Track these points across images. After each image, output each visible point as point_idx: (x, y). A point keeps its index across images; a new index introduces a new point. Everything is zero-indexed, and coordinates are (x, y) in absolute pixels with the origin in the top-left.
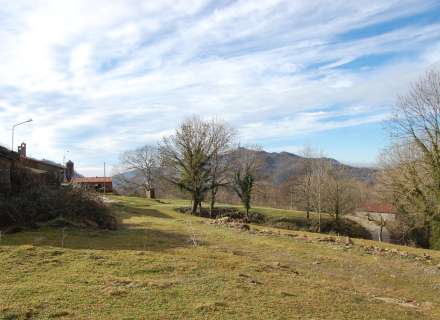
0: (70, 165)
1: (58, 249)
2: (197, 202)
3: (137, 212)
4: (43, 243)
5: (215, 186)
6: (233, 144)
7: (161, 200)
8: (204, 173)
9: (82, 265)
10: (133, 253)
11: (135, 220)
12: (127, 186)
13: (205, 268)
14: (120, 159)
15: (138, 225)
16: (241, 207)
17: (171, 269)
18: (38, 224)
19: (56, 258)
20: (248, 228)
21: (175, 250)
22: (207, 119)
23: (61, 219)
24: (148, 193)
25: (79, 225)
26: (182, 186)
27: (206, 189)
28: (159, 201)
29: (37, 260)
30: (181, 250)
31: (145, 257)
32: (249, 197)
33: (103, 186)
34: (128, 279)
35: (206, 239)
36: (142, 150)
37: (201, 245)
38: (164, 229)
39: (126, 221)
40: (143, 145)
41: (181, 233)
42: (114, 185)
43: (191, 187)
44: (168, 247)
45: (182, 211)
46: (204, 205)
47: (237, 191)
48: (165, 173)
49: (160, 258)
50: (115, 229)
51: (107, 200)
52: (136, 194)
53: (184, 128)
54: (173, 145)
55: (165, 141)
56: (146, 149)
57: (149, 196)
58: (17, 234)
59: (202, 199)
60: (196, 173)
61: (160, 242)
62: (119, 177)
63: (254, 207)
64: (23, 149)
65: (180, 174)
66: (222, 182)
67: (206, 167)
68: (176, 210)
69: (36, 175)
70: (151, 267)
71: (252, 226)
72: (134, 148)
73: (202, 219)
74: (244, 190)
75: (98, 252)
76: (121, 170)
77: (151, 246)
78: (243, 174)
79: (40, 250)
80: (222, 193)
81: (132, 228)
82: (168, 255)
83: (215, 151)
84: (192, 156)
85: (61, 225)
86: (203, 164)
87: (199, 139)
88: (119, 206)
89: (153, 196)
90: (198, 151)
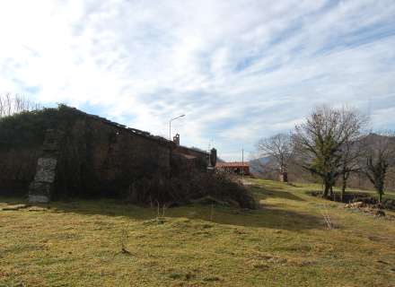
0: (214, 151)
1: (208, 223)
2: (328, 186)
3: (272, 194)
4: (195, 217)
5: (345, 171)
6: (364, 131)
7: (294, 184)
8: (335, 159)
9: (227, 238)
10: (271, 231)
11: (270, 201)
12: (263, 170)
13: (341, 250)
14: (255, 146)
15: (274, 206)
16: (374, 193)
17: (308, 249)
18: (192, 201)
19: (207, 230)
20: (383, 214)
21: (311, 231)
22: (337, 107)
23: (209, 197)
24: (281, 177)
25: (223, 203)
26: (313, 171)
27: (337, 174)
28: (291, 185)
29: (192, 231)
30: (316, 231)
31: (282, 236)
32: (383, 183)
33: (241, 170)
34: (269, 255)
35: (340, 222)
36: (276, 138)
37: (335, 228)
38: (297, 210)
39: (262, 202)
40: (276, 134)
41: (315, 215)
42: (251, 170)
43: (322, 172)
44: (304, 228)
45: (314, 194)
46: (335, 189)
47: (369, 177)
48: (297, 159)
49: (297, 238)
50: (254, 209)
51: (246, 182)
52: (270, 178)
53: (315, 116)
54: (304, 132)
55: (297, 128)
56: (278, 137)
57: (282, 180)
58: (176, 208)
59: (334, 184)
60: (327, 159)
61: (296, 223)
62: (255, 162)
63: (388, 193)
64: (177, 138)
65: (312, 159)
66: (354, 167)
67: (337, 153)
68: (307, 193)
69: (188, 160)
70: (288, 245)
71: (386, 212)
72: (267, 137)
73: (334, 203)
74: (377, 176)
75: (240, 228)
76: (257, 156)
77: (287, 225)
78: (376, 161)
79: (194, 223)
80: (353, 178)
81: (268, 208)
82: (304, 235)
83: (346, 138)
84: (322, 142)
85: (210, 202)
86: (334, 150)
87: (329, 126)
88: (256, 187)
89: (286, 180)
90: (329, 138)
